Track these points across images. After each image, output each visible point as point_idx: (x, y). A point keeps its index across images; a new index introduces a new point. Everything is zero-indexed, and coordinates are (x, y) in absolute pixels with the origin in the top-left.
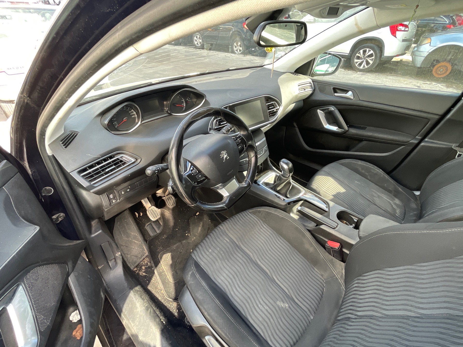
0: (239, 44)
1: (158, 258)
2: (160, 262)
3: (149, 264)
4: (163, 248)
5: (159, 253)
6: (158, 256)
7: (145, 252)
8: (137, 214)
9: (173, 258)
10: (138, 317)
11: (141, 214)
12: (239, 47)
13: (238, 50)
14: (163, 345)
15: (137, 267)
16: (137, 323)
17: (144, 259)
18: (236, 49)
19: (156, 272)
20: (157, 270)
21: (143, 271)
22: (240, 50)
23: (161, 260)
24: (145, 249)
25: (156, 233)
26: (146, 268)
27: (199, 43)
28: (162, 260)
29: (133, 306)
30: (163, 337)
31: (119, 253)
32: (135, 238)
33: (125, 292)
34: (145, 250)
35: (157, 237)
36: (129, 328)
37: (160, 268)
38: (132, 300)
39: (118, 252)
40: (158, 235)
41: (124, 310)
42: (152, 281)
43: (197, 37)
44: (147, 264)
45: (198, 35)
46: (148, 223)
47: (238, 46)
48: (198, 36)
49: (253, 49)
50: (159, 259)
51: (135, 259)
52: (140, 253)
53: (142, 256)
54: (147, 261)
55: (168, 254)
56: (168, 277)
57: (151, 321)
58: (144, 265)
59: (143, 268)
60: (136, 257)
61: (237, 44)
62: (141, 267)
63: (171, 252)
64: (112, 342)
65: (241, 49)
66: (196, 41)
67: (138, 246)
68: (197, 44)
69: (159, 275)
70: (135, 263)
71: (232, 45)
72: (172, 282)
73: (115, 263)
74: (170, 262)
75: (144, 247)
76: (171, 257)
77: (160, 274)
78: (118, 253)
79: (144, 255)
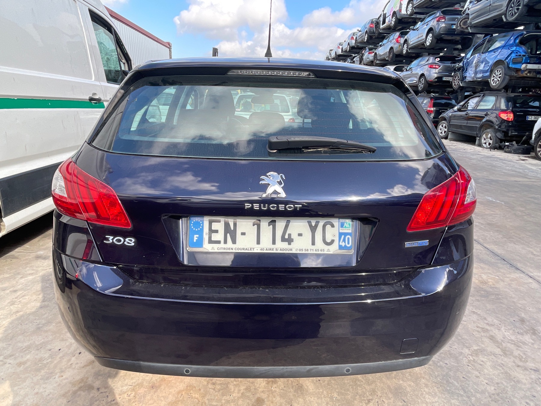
0: (489, 135)
12: (489, 140)
13: (487, 144)
18: (485, 141)
22: (490, 144)
27: (443, 132)
43: (442, 126)
45: (444, 123)
47: (487, 138)
48: (444, 125)
49: (506, 144)
61: (487, 135)
65: (491, 142)
66: (441, 129)
68: (442, 133)
71: (480, 137)
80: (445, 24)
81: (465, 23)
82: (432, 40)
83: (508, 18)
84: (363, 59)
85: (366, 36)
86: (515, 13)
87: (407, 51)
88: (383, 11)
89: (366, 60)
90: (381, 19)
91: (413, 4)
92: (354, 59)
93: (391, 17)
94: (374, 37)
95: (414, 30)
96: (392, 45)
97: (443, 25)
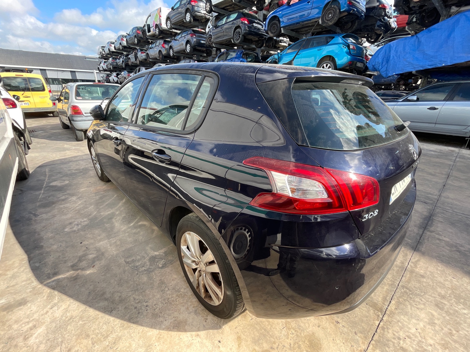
80: (196, 39)
81: (210, 40)
82: (190, 49)
83: (235, 41)
84: (137, 57)
85: (136, 39)
86: (239, 39)
87: (173, 54)
88: (146, 22)
89: (141, 58)
90: (146, 28)
91: (171, 22)
92: (129, 56)
93: (154, 27)
94: (142, 41)
95: (175, 40)
96: (160, 49)
97: (195, 40)
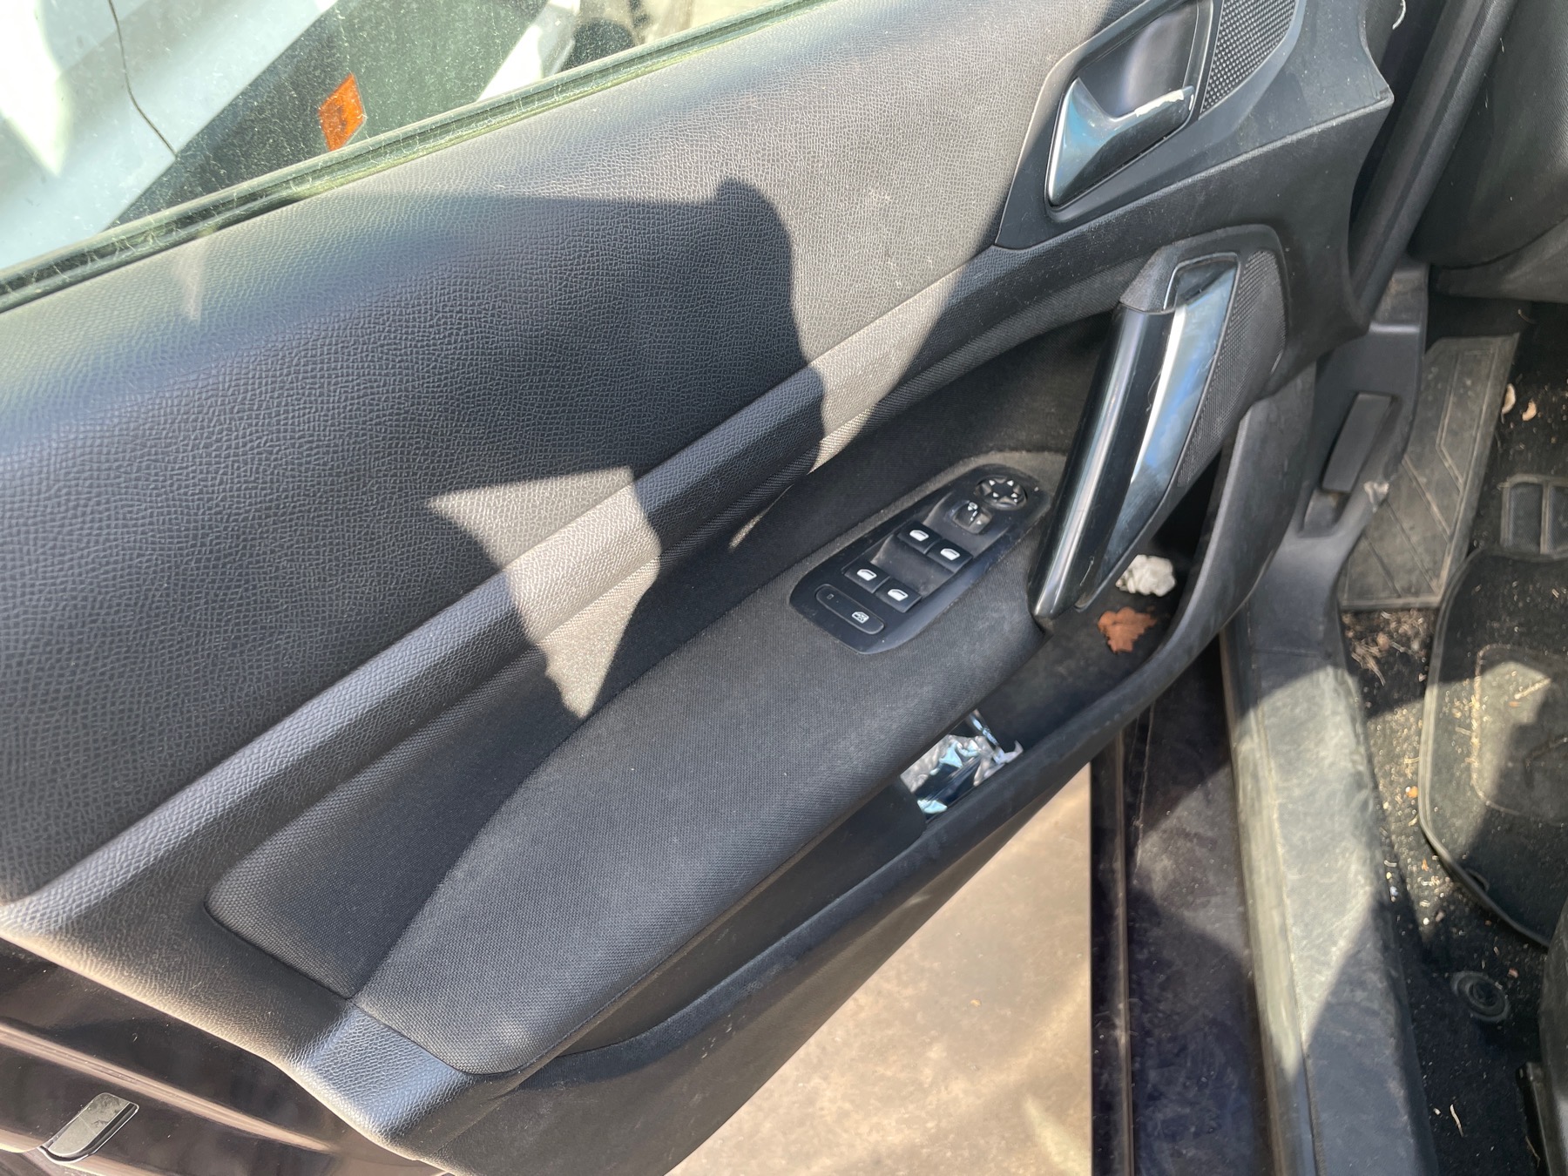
1: (1475, 654)
2: (1472, 676)
3: (1416, 646)
4: (1521, 634)
5: (1493, 640)
6: (1480, 647)
7: (1434, 584)
8: (1512, 397)
9: (1547, 707)
10: (1310, 775)
11: (1531, 412)
14: (1359, 952)
15: (1357, 614)
16: (1297, 792)
17: (1406, 609)
19: (1431, 695)
20: (1441, 698)
21: (1374, 650)
23: (1483, 672)
24: (1445, 574)
25: (1533, 548)
26: (1391, 652)
28: (1488, 677)
29: (1311, 725)
30: (1377, 929)
31: (1385, 488)
32: (1445, 488)
33: (1303, 651)
34: (1438, 576)
35: (1527, 567)
36: (1255, 777)
37: (1459, 699)
38: (1317, 699)
39: (1387, 477)
40: (1538, 565)
41: (1266, 706)
42: (1389, 717)
44: (1405, 641)
46: (1526, 472)
50: (1474, 663)
51: (1375, 578)
52: (1410, 572)
53: (1408, 591)
54: (1413, 625)
55: (1539, 676)
56: (1476, 765)
57: (1357, 833)
58: (1391, 636)
59: (1382, 639)
60: (1389, 574)
62: (1374, 630)
63: (1555, 678)
64: (1140, 775)
67: (1429, 534)
69: (1438, 721)
70: (1364, 593)
72: (1481, 794)
73: (1329, 516)
74: (1526, 716)
75: (1448, 561)
76: (1539, 698)
77: (1447, 724)
78: (1381, 484)
79: (1417, 594)
